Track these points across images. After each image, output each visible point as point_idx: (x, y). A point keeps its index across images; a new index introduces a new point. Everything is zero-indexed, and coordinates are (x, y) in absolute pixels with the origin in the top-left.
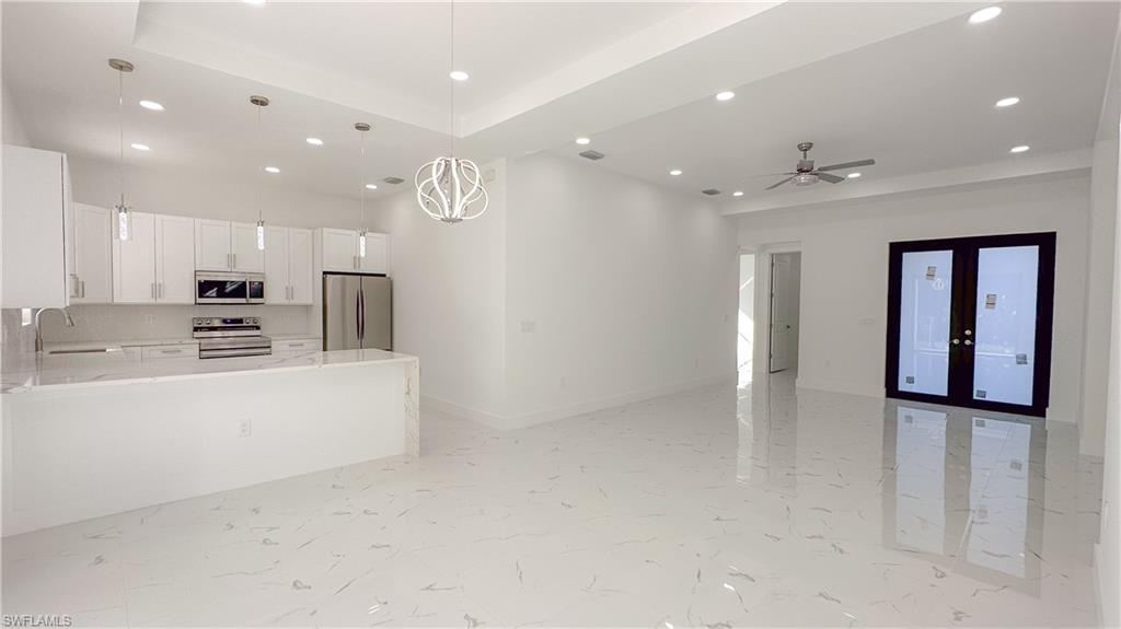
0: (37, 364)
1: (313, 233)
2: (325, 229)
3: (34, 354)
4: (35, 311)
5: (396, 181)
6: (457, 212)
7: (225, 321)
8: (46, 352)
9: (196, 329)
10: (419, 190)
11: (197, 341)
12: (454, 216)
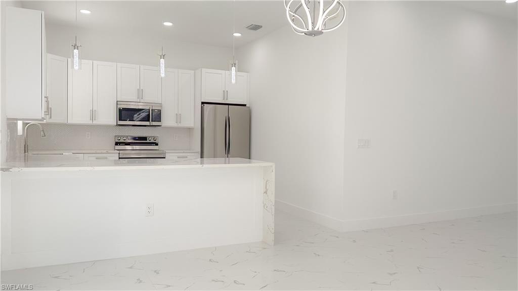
0: (25, 161)
1: (195, 73)
2: (204, 70)
3: (23, 154)
4: (25, 124)
5: (256, 28)
6: (319, 26)
7: (135, 138)
8: (30, 153)
9: (117, 144)
10: (288, 9)
11: (118, 152)
12: (316, 29)
